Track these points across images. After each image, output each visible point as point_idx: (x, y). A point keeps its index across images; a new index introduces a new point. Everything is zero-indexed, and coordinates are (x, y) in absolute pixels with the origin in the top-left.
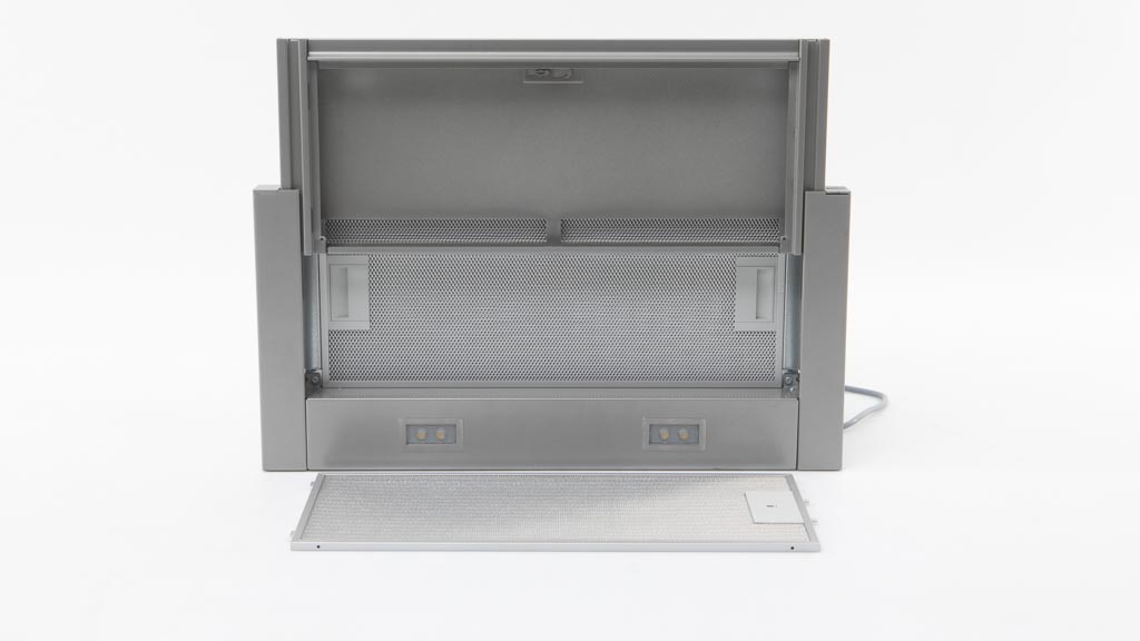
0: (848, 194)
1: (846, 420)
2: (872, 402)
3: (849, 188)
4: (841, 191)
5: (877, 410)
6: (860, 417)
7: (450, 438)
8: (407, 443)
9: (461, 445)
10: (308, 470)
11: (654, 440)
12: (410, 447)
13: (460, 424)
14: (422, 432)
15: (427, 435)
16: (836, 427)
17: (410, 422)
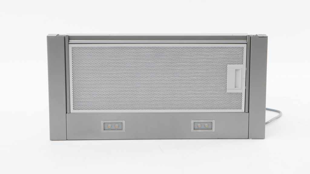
0: (267, 37)
1: (266, 121)
2: (276, 114)
3: (267, 35)
4: (264, 36)
5: (277, 118)
6: (271, 121)
7: (120, 128)
8: (104, 130)
9: (124, 130)
10: (67, 140)
11: (195, 128)
12: (105, 131)
13: (124, 122)
14: (110, 125)
15: (111, 126)
16: (263, 124)
17: (105, 122)
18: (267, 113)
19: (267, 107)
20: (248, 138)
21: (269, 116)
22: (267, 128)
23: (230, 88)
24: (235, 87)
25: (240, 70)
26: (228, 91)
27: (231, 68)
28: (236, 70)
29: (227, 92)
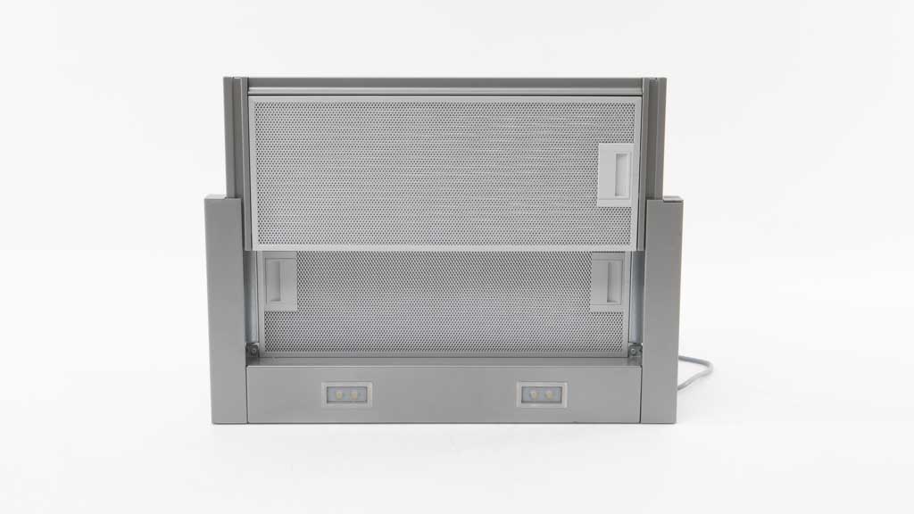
0: (681, 202)
1: (680, 382)
2: (701, 369)
3: (682, 198)
4: (675, 199)
5: (705, 375)
6: (690, 381)
7: (362, 398)
8: (328, 402)
9: (370, 403)
10: (248, 423)
11: (525, 399)
12: (331, 405)
13: (370, 386)
14: (339, 392)
15: (343, 395)
16: (671, 388)
17: (330, 385)
18: (681, 364)
19: (681, 353)
20: (640, 423)
21: (685, 372)
22: (682, 399)
23: (605, 198)
24: (616, 195)
25: (625, 155)
26: (600, 204)
27: (606, 151)
28: (619, 156)
29: (598, 205)
